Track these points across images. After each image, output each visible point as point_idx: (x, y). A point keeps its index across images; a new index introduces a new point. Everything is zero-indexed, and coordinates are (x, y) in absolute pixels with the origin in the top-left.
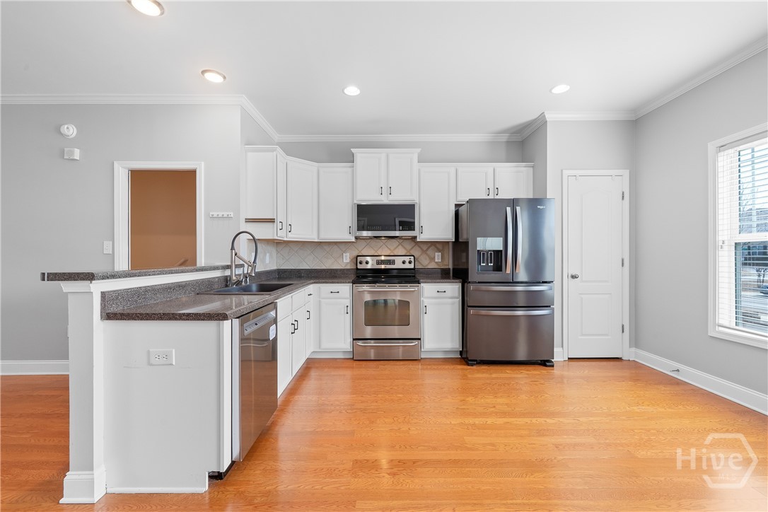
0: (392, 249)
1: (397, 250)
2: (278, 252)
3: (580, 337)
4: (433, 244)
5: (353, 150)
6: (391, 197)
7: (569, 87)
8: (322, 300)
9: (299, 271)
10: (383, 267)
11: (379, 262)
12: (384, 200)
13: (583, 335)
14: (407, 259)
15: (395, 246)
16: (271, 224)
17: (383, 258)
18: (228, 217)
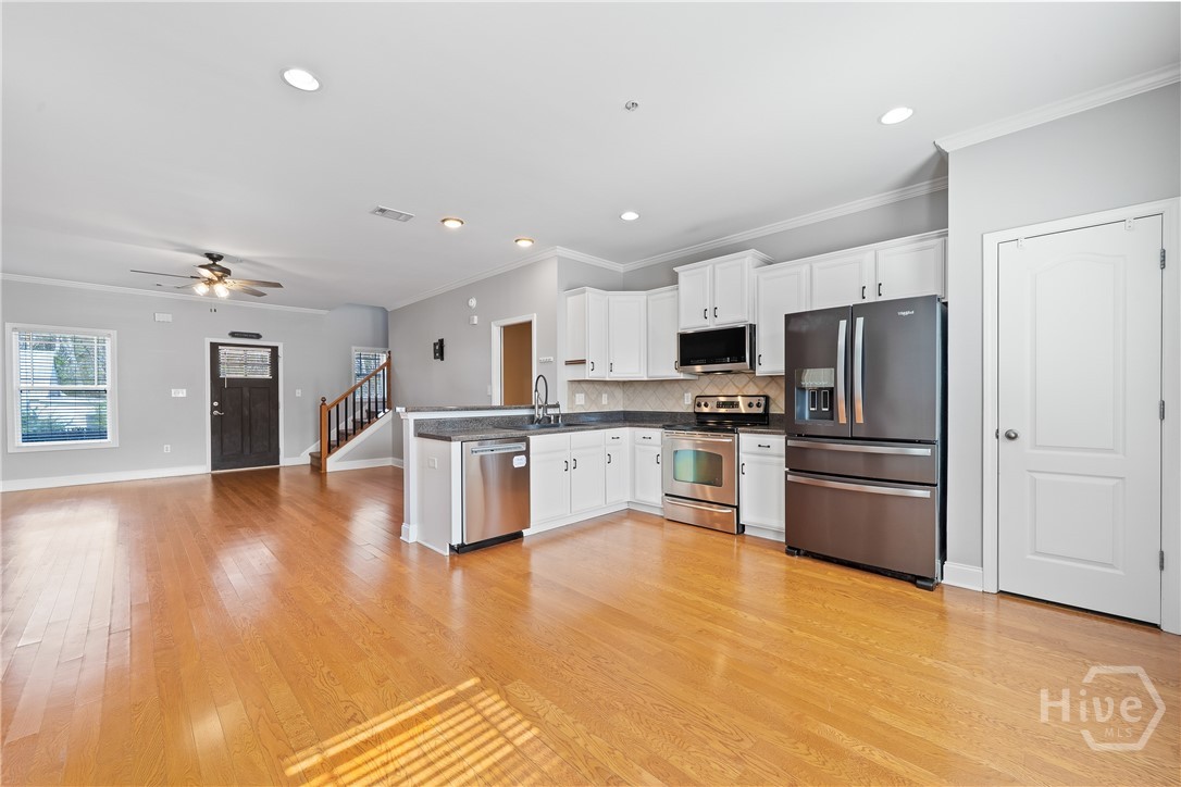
0: (740, 386)
1: (746, 388)
2: (624, 393)
3: (1030, 557)
4: (773, 378)
5: (676, 269)
6: (717, 320)
7: (910, 112)
8: (637, 446)
9: (641, 413)
10: (723, 410)
11: (720, 405)
12: (711, 324)
13: (1037, 553)
14: (755, 401)
15: (744, 383)
16: (581, 366)
17: (722, 399)
18: (550, 362)
